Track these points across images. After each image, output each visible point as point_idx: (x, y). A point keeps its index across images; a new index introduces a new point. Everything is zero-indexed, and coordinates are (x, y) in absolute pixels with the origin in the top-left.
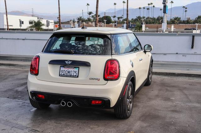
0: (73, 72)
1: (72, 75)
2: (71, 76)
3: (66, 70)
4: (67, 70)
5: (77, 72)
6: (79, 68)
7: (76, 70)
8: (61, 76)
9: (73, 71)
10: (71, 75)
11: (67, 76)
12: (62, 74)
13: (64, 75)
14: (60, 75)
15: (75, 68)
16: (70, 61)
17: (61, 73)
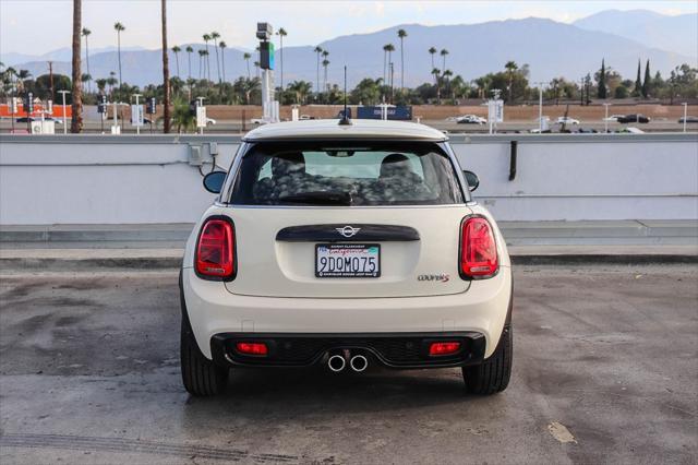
0: (362, 262)
1: (361, 270)
2: (356, 275)
3: (336, 256)
4: (340, 255)
5: (375, 261)
6: (379, 246)
7: (373, 253)
8: (323, 276)
9: (360, 257)
10: (356, 272)
11: (342, 276)
12: (326, 269)
13: (331, 271)
14: (317, 275)
15: (367, 247)
16: (355, 226)
17: (320, 266)
